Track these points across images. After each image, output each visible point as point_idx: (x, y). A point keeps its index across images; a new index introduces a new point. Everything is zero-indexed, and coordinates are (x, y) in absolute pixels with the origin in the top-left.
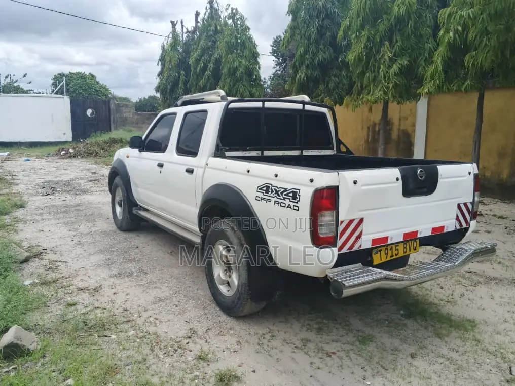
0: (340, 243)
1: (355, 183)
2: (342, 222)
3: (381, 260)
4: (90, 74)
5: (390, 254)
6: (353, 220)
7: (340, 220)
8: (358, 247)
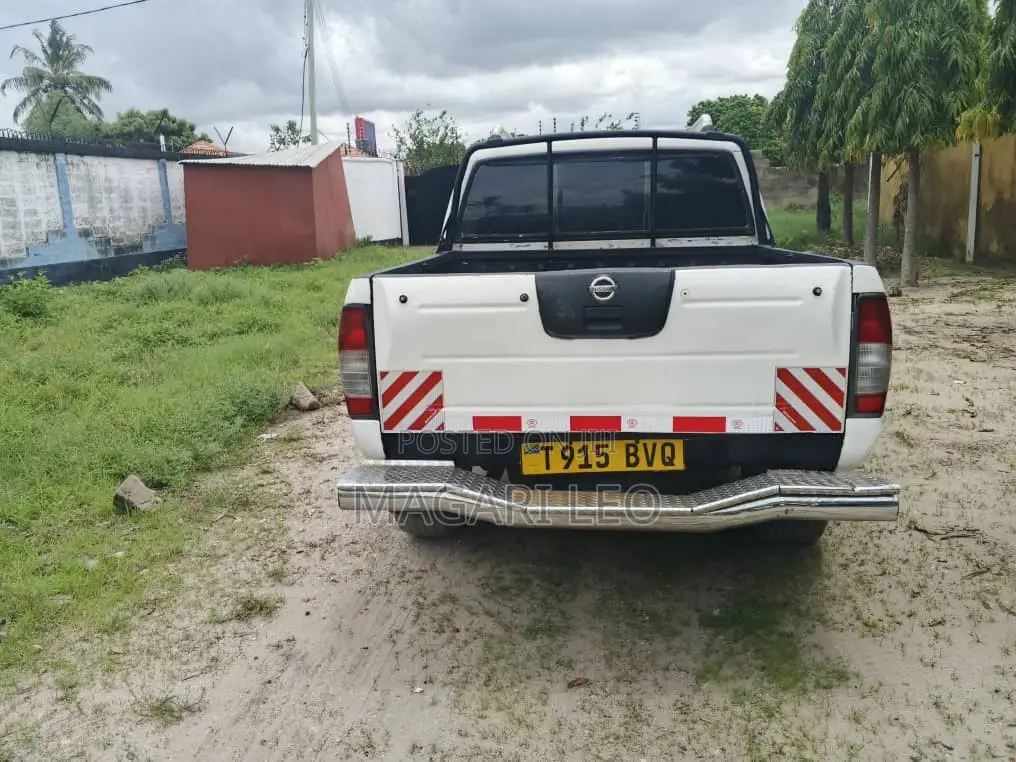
0: (386, 412)
1: (404, 300)
2: (384, 374)
3: (548, 467)
4: (756, 96)
5: (579, 459)
6: (414, 374)
7: (380, 368)
8: (437, 426)
